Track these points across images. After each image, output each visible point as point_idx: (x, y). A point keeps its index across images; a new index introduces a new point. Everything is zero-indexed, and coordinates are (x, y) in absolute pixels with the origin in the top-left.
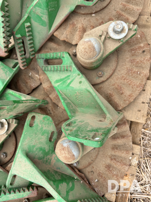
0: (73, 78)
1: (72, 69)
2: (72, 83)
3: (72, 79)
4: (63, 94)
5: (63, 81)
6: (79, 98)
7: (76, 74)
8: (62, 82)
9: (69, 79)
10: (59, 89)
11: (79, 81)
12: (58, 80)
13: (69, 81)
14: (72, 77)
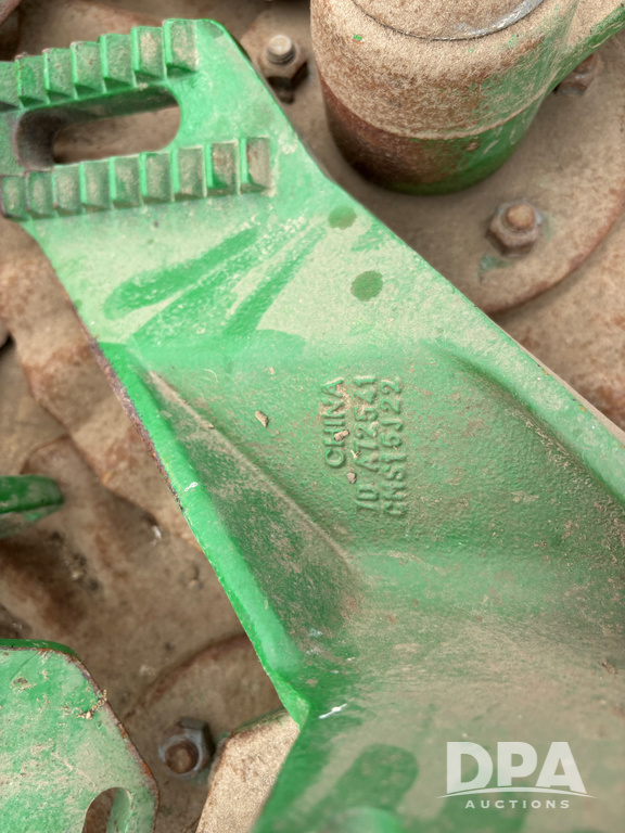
0: (282, 254)
1: (275, 172)
2: (279, 301)
3: (274, 262)
4: (189, 410)
5: (191, 287)
6: (360, 450)
7: (310, 215)
8: (178, 294)
9: (246, 264)
10: (149, 366)
11: (352, 279)
12: (137, 283)
13: (244, 286)
14: (277, 247)
